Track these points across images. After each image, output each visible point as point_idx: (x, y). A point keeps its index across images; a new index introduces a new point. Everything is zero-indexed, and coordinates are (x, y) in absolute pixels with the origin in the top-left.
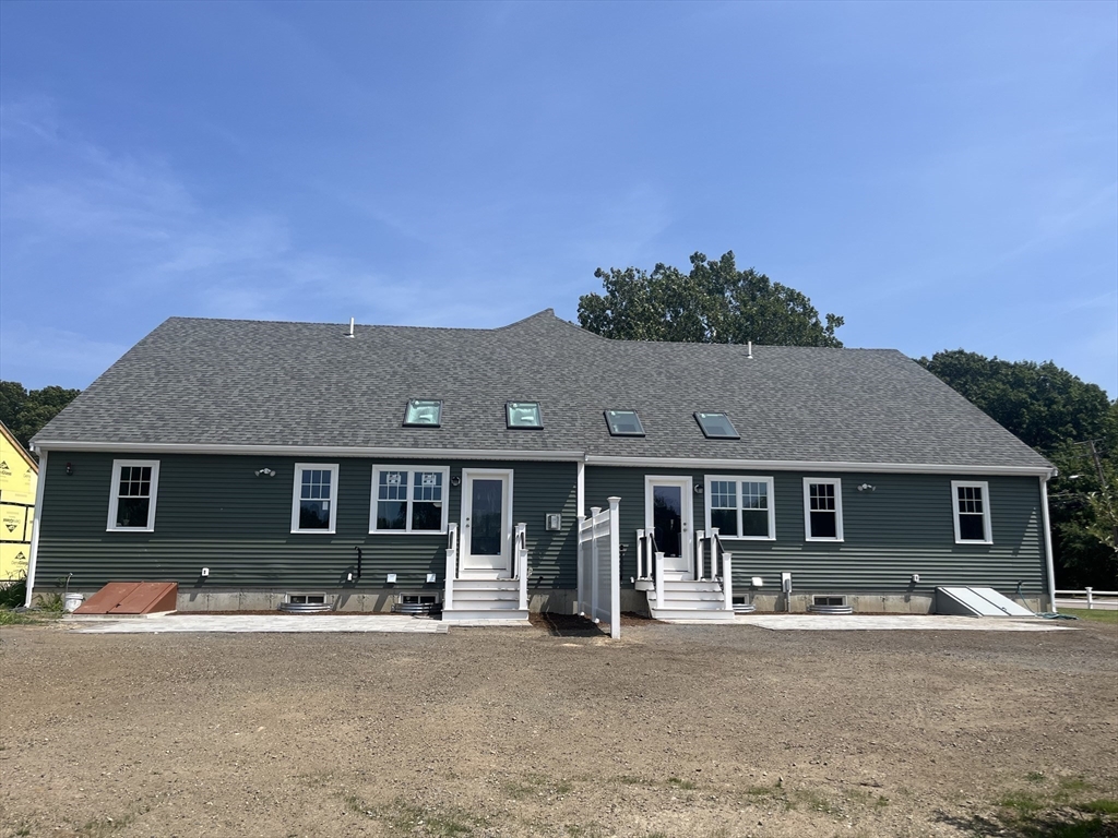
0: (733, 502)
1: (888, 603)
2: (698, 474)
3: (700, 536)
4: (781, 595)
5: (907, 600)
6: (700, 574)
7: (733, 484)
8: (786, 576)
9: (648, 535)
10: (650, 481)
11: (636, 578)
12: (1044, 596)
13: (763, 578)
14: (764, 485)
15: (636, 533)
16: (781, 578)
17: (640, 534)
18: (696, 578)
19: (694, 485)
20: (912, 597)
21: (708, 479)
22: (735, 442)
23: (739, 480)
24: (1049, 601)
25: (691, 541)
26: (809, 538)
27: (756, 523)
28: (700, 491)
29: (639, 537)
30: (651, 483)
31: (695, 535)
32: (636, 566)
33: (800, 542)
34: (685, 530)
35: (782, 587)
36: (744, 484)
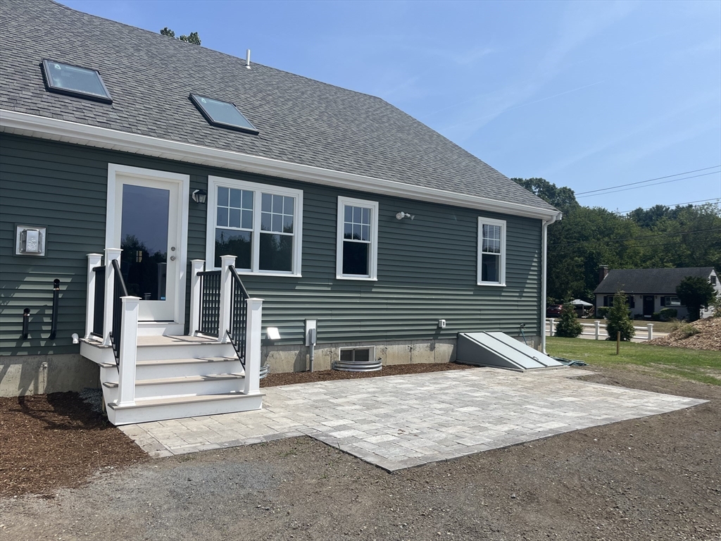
0: (249, 222)
1: (415, 353)
2: (199, 173)
3: (198, 267)
4: (303, 349)
5: (432, 348)
6: (195, 324)
7: (249, 195)
8: (311, 325)
9: (108, 263)
10: (118, 175)
11: (82, 334)
12: (537, 338)
13: (279, 327)
14: (290, 201)
15: (86, 261)
16: (304, 327)
17: (94, 261)
18: (187, 332)
19: (191, 189)
20: (437, 345)
21: (214, 182)
22: (252, 137)
23: (259, 189)
25: (182, 274)
26: (340, 276)
27: (276, 254)
28: (202, 199)
29: (91, 266)
30: (118, 177)
31: (189, 266)
32: (84, 315)
33: (329, 280)
34: (173, 259)
35: (304, 340)
36: (265, 197)
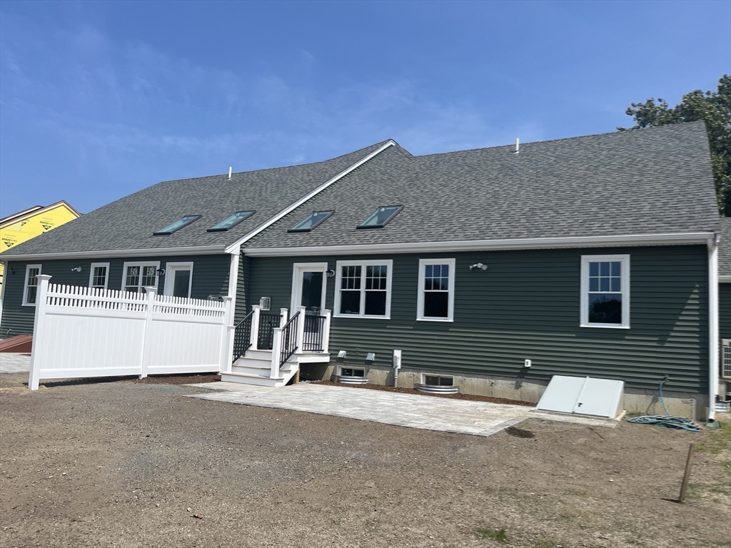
1: (497, 388)
2: (331, 261)
4: (392, 370)
5: (518, 386)
7: (359, 268)
8: (397, 353)
10: (300, 268)
12: (701, 397)
14: (385, 268)
16: (392, 354)
20: (524, 384)
21: (340, 264)
23: (364, 264)
24: (707, 404)
26: (420, 318)
33: (411, 320)
36: (369, 268)
